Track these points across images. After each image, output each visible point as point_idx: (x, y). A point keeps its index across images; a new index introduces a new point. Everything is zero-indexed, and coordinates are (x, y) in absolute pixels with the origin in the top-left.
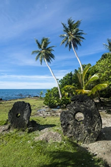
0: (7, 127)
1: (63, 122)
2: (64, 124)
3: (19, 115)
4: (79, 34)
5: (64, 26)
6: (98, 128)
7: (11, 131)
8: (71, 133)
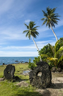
0: (3, 79)
1: (30, 77)
2: (31, 78)
3: (9, 72)
4: (55, 16)
5: (44, 13)
6: (48, 81)
7: (5, 81)
8: (33, 83)
